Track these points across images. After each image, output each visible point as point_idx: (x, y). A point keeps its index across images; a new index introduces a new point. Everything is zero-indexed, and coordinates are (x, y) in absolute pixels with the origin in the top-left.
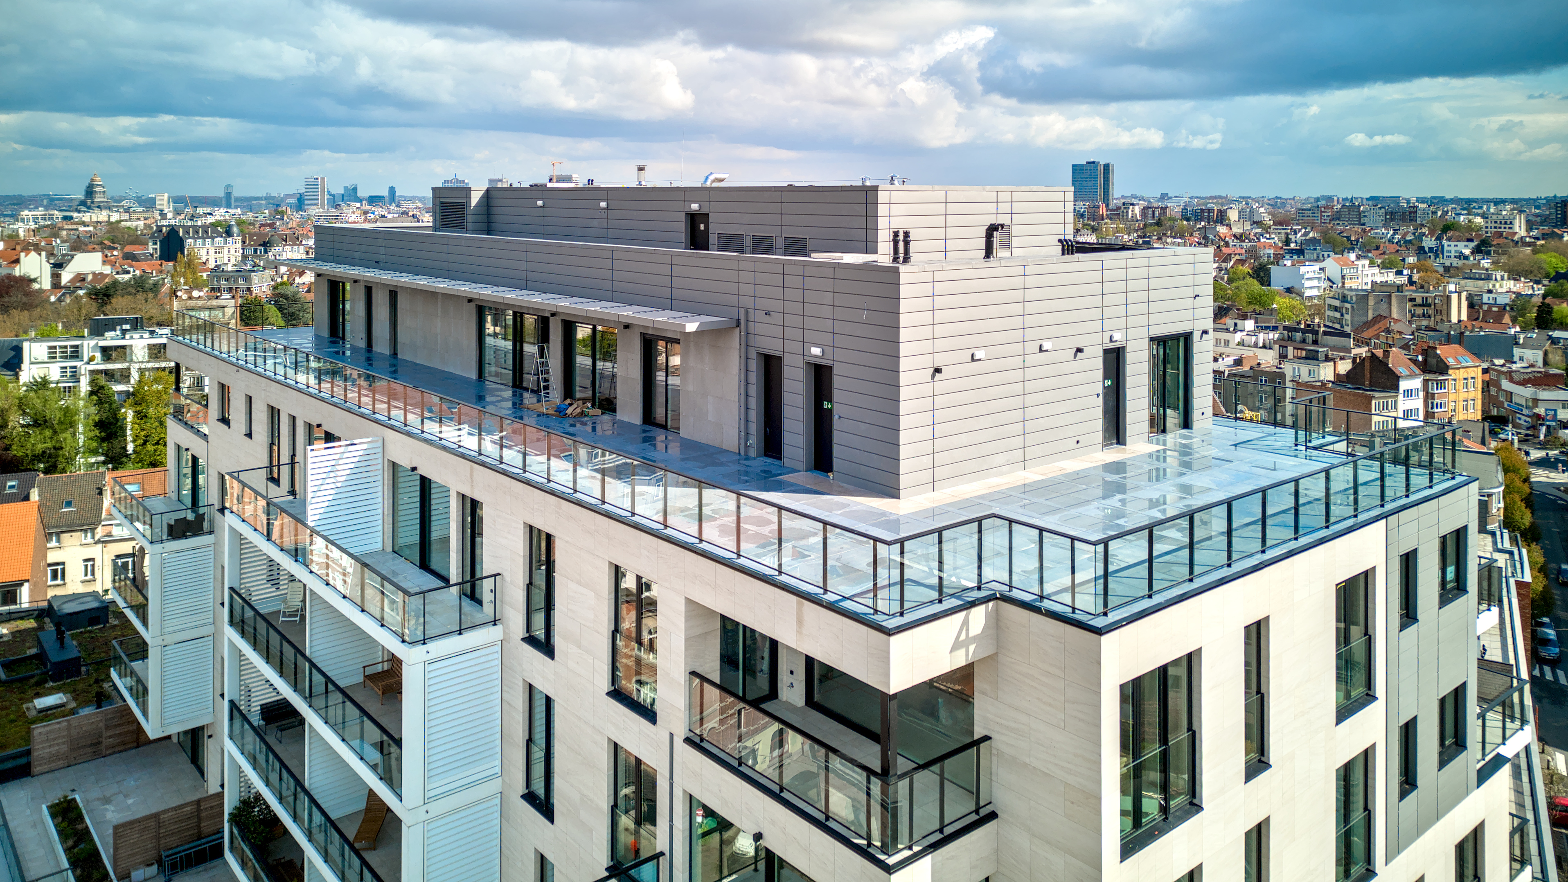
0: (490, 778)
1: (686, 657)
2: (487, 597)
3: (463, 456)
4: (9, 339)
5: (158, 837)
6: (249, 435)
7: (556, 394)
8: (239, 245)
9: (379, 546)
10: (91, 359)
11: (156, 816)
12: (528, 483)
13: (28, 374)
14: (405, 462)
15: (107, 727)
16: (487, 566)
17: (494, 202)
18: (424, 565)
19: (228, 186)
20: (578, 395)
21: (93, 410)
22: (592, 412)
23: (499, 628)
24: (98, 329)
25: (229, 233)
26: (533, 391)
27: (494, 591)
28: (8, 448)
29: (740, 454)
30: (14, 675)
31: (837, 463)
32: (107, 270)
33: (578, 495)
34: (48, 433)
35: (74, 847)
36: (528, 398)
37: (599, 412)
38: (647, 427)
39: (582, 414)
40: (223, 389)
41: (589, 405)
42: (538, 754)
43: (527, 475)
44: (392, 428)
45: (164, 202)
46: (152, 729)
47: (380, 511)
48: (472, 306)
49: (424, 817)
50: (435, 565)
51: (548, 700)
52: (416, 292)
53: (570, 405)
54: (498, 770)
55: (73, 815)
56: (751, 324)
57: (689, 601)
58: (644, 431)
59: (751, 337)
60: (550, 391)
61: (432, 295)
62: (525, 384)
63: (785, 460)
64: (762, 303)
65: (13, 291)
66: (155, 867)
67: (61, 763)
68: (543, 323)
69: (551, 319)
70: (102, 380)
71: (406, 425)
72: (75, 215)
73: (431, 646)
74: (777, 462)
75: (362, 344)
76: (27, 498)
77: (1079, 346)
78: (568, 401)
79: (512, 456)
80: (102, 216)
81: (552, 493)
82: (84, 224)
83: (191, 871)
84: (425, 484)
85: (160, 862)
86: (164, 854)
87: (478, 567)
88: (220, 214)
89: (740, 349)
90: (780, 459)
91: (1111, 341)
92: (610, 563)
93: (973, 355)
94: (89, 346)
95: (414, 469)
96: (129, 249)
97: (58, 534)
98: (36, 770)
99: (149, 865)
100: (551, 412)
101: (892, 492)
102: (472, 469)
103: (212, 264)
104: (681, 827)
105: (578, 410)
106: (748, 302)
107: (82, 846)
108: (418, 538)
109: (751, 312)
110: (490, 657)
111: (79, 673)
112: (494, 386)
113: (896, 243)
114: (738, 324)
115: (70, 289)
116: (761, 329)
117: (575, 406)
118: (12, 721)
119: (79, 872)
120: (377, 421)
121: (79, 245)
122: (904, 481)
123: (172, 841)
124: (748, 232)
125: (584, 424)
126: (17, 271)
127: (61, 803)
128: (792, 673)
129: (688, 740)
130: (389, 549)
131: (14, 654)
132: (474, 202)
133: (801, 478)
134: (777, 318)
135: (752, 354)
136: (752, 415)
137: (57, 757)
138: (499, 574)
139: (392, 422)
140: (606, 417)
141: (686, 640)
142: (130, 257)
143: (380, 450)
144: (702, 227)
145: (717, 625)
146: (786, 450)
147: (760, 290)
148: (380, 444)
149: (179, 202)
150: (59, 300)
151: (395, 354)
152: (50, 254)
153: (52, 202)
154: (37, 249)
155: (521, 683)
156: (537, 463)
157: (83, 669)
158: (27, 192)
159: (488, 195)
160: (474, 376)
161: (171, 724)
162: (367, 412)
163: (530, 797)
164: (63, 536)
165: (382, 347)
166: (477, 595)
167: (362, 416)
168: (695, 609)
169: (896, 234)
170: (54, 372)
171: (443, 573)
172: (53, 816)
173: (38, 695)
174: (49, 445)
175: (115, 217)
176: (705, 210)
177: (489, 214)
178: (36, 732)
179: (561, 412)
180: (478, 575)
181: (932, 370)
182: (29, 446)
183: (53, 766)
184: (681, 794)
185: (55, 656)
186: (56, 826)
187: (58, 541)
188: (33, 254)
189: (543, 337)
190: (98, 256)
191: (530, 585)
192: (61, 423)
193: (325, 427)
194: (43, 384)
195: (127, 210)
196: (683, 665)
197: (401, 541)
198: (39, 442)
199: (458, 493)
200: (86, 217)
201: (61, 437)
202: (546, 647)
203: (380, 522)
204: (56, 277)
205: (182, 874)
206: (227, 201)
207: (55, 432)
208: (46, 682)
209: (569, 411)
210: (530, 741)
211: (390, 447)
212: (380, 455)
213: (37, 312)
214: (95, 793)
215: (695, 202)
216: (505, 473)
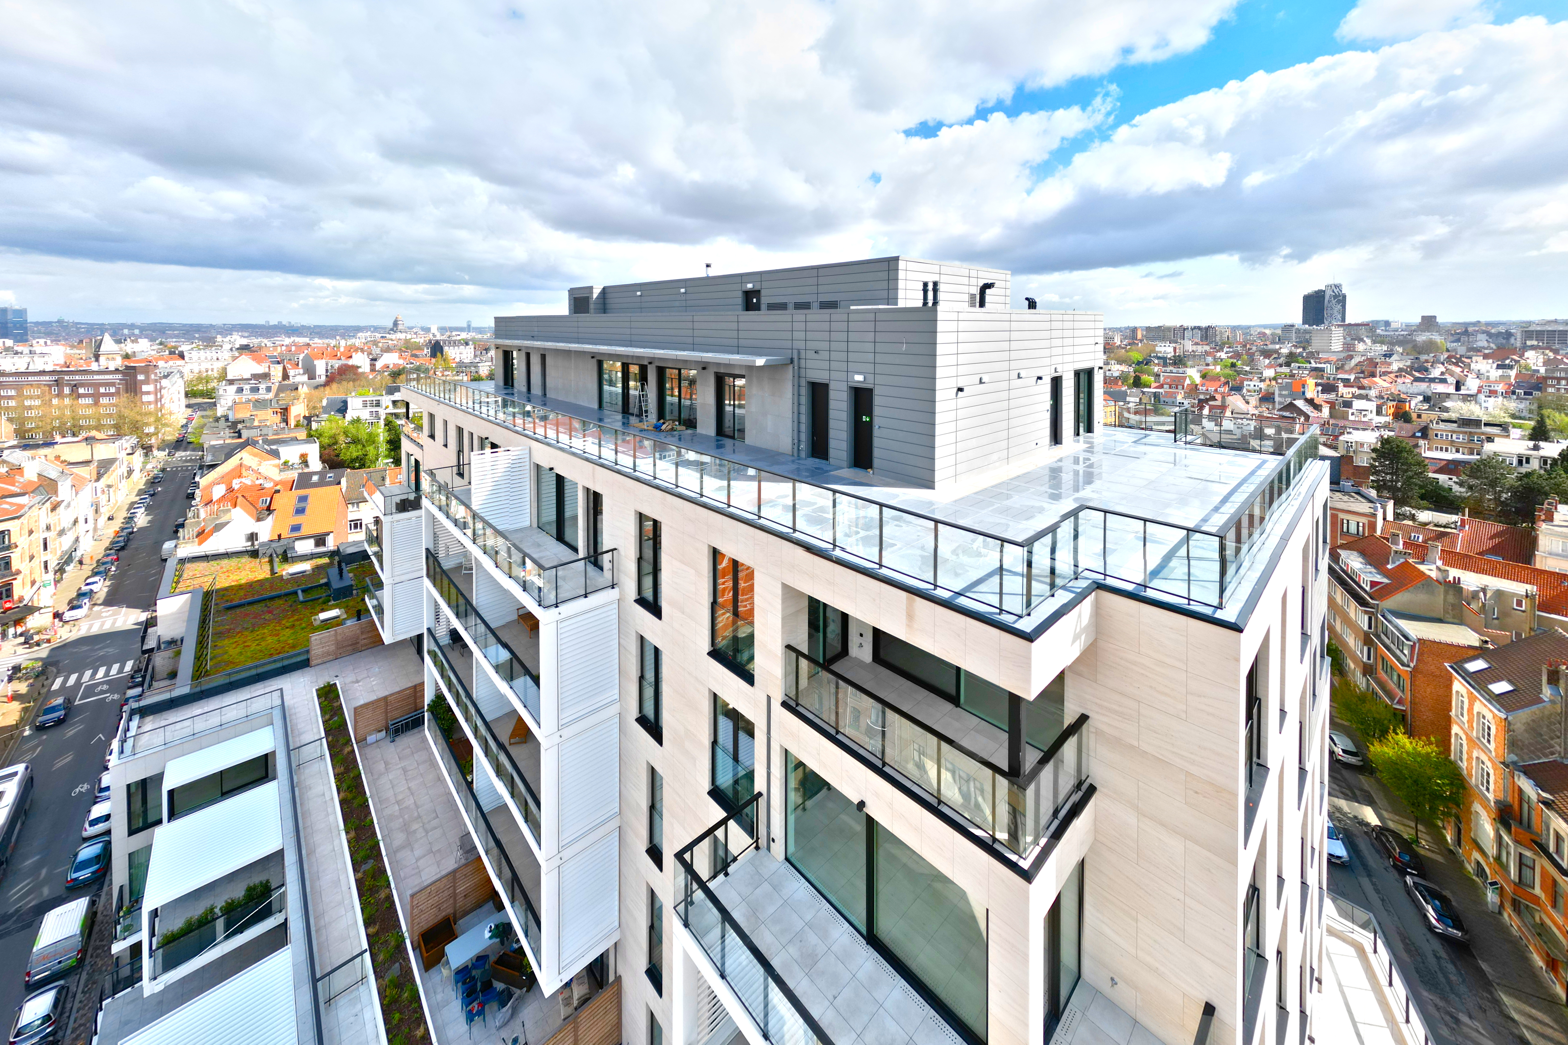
0: (612, 703)
1: (783, 633)
2: (607, 565)
3: (587, 460)
4: (342, 396)
5: (386, 712)
6: (446, 446)
7: (653, 417)
8: (473, 350)
9: (528, 523)
10: (386, 408)
11: (385, 698)
12: (638, 480)
13: (350, 415)
14: (546, 465)
15: (362, 633)
16: (607, 542)
17: (608, 296)
18: (560, 537)
19: (469, 322)
20: (667, 418)
21: (386, 434)
22: (679, 428)
23: (616, 590)
24: (391, 391)
25: (467, 344)
26: (637, 416)
27: (612, 562)
28: (338, 455)
29: (793, 455)
30: (310, 597)
31: (876, 462)
32: (401, 362)
33: (679, 490)
34: (360, 447)
35: (330, 720)
36: (633, 420)
37: (684, 428)
38: (719, 438)
39: (672, 429)
40: (432, 417)
41: (677, 423)
42: (649, 692)
43: (637, 474)
44: (537, 440)
45: (434, 330)
46: (387, 638)
47: (528, 499)
48: (594, 361)
49: (559, 740)
50: (568, 537)
51: (657, 651)
52: (557, 351)
53: (664, 423)
54: (617, 696)
55: (332, 696)
56: (803, 362)
57: (786, 587)
58: (718, 440)
59: (803, 371)
60: (648, 414)
61: (568, 353)
62: (631, 411)
63: (831, 460)
64: (811, 345)
65: (347, 372)
66: (384, 732)
67: (331, 657)
68: (643, 369)
69: (649, 366)
70: (390, 418)
71: (546, 438)
72: (388, 336)
73: (563, 608)
74: (824, 462)
75: (524, 389)
76: (339, 483)
77: (1039, 375)
78: (662, 421)
79: (625, 461)
80: (402, 336)
81: (658, 488)
82: (392, 340)
83: (409, 733)
84: (560, 480)
85: (387, 729)
86: (390, 723)
87: (599, 546)
88: (464, 335)
89: (793, 380)
90: (827, 459)
91: (1056, 371)
92: (709, 546)
93: (981, 379)
94: (386, 400)
95: (551, 469)
96: (414, 352)
97: (358, 503)
98: (313, 663)
99: (380, 731)
100: (650, 428)
101: (929, 484)
102: (594, 469)
103: (457, 360)
104: (778, 776)
105: (670, 427)
106: (801, 345)
107: (336, 718)
108: (555, 517)
109: (803, 352)
110: (610, 613)
111: (352, 594)
112: (609, 413)
113: (925, 291)
114: (792, 361)
115: (380, 372)
116: (810, 364)
117: (667, 424)
118: (303, 629)
119: (330, 739)
120: (526, 436)
121: (388, 350)
122: (938, 476)
123: (396, 714)
124: (791, 300)
125: (673, 436)
126: (351, 362)
127: (325, 687)
128: (861, 635)
129: (784, 704)
130: (535, 525)
131: (313, 582)
132: (595, 296)
133: (847, 472)
134: (825, 355)
135: (803, 383)
136: (803, 427)
137: (328, 654)
138: (615, 549)
139: (536, 436)
140: (689, 432)
141: (783, 619)
142: (416, 356)
143: (528, 456)
144: (755, 300)
145: (806, 603)
146: (832, 453)
147: (810, 335)
148: (527, 451)
149: (442, 330)
150: (375, 377)
151: (545, 394)
152: (370, 354)
153: (376, 329)
154: (362, 350)
155: (634, 634)
156: (645, 466)
157: (354, 592)
158: (362, 324)
159: (605, 291)
160: (595, 406)
161: (399, 634)
162: (519, 429)
163: (642, 720)
164: (360, 504)
165: (536, 390)
166: (599, 563)
167: (517, 432)
168: (789, 592)
169: (925, 285)
170: (365, 414)
171: (573, 543)
172: (319, 697)
173: (323, 610)
174: (360, 453)
175: (409, 337)
176: (758, 288)
177: (604, 304)
178: (313, 639)
179: (657, 428)
180: (599, 551)
181: (956, 390)
182: (349, 454)
183: (325, 659)
184: (778, 748)
185: (336, 584)
186: (320, 704)
187: (358, 507)
188: (360, 353)
189: (643, 378)
190: (396, 355)
191: (640, 560)
192: (367, 441)
193: (491, 440)
194: (358, 421)
195: (416, 333)
196: (780, 640)
197: (544, 519)
198: (354, 452)
199: (584, 487)
200: (393, 337)
201: (368, 449)
202: (654, 609)
203: (528, 506)
204: (373, 366)
205: (402, 736)
206: (468, 328)
207: (364, 446)
208: (330, 601)
209: (663, 427)
210: (642, 678)
211: (534, 453)
212: (528, 459)
213: (357, 383)
214: (351, 678)
215: (750, 283)
216: (619, 472)
